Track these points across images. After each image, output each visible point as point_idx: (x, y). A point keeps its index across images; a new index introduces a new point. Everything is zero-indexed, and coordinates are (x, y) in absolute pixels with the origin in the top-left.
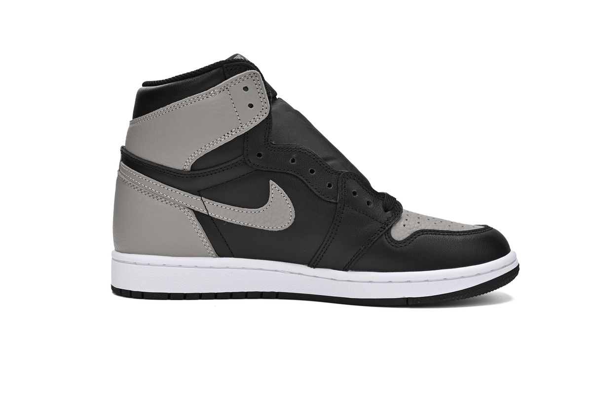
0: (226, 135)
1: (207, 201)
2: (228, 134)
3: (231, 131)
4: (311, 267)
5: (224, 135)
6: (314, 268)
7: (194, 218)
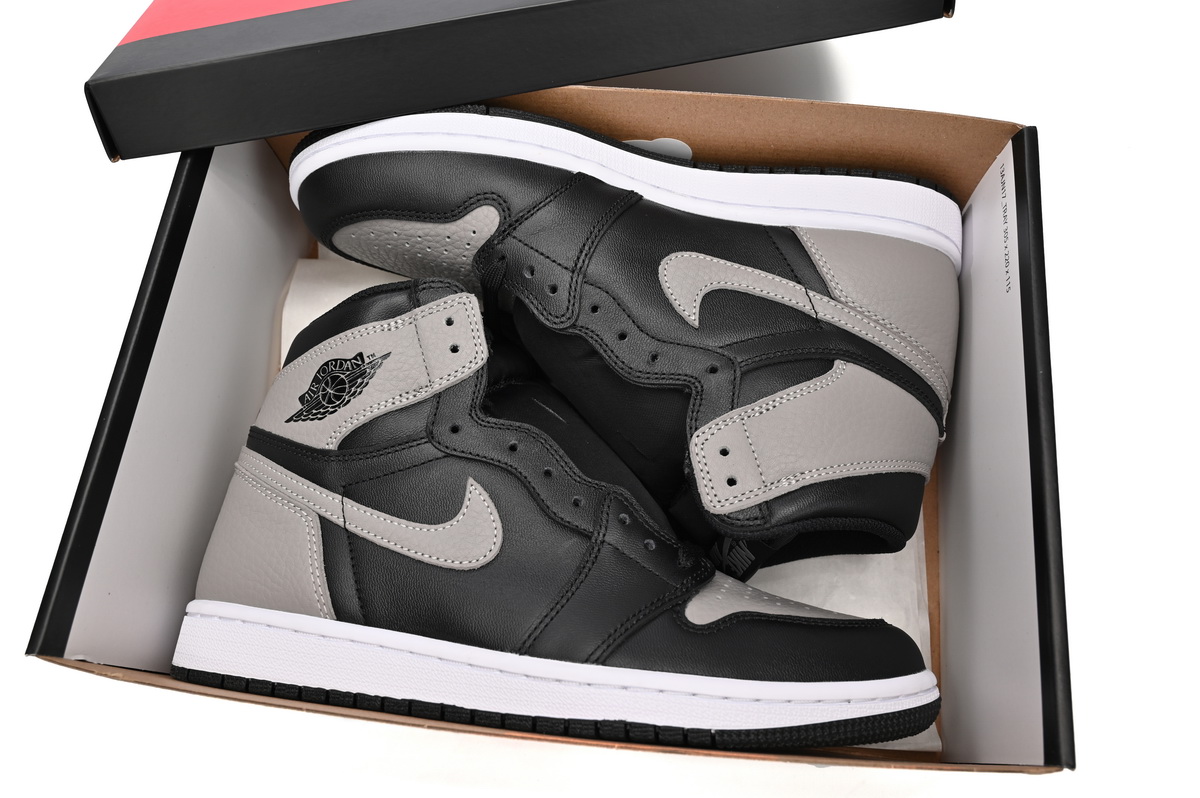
0: (771, 408)
1: (807, 309)
2: (768, 410)
3: (761, 413)
4: (636, 194)
5: (774, 407)
6: (632, 191)
7: (832, 285)
